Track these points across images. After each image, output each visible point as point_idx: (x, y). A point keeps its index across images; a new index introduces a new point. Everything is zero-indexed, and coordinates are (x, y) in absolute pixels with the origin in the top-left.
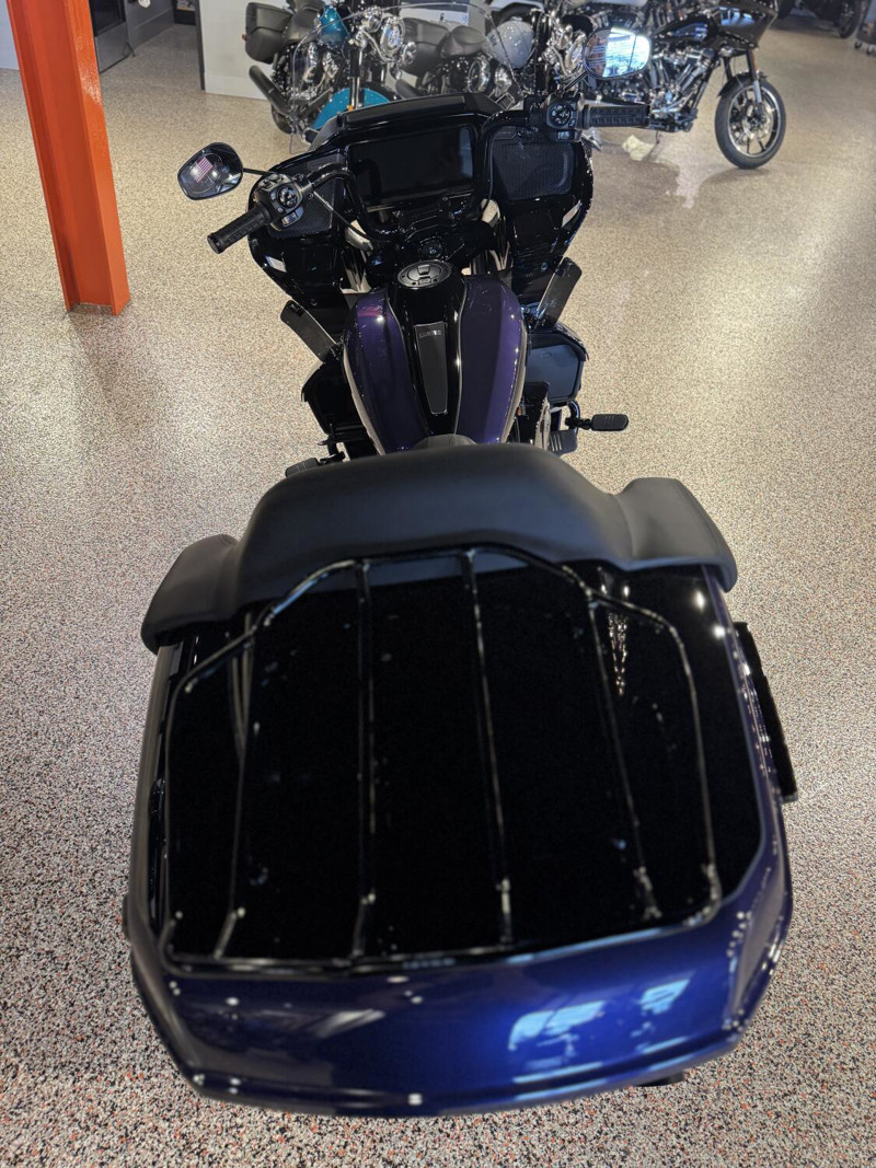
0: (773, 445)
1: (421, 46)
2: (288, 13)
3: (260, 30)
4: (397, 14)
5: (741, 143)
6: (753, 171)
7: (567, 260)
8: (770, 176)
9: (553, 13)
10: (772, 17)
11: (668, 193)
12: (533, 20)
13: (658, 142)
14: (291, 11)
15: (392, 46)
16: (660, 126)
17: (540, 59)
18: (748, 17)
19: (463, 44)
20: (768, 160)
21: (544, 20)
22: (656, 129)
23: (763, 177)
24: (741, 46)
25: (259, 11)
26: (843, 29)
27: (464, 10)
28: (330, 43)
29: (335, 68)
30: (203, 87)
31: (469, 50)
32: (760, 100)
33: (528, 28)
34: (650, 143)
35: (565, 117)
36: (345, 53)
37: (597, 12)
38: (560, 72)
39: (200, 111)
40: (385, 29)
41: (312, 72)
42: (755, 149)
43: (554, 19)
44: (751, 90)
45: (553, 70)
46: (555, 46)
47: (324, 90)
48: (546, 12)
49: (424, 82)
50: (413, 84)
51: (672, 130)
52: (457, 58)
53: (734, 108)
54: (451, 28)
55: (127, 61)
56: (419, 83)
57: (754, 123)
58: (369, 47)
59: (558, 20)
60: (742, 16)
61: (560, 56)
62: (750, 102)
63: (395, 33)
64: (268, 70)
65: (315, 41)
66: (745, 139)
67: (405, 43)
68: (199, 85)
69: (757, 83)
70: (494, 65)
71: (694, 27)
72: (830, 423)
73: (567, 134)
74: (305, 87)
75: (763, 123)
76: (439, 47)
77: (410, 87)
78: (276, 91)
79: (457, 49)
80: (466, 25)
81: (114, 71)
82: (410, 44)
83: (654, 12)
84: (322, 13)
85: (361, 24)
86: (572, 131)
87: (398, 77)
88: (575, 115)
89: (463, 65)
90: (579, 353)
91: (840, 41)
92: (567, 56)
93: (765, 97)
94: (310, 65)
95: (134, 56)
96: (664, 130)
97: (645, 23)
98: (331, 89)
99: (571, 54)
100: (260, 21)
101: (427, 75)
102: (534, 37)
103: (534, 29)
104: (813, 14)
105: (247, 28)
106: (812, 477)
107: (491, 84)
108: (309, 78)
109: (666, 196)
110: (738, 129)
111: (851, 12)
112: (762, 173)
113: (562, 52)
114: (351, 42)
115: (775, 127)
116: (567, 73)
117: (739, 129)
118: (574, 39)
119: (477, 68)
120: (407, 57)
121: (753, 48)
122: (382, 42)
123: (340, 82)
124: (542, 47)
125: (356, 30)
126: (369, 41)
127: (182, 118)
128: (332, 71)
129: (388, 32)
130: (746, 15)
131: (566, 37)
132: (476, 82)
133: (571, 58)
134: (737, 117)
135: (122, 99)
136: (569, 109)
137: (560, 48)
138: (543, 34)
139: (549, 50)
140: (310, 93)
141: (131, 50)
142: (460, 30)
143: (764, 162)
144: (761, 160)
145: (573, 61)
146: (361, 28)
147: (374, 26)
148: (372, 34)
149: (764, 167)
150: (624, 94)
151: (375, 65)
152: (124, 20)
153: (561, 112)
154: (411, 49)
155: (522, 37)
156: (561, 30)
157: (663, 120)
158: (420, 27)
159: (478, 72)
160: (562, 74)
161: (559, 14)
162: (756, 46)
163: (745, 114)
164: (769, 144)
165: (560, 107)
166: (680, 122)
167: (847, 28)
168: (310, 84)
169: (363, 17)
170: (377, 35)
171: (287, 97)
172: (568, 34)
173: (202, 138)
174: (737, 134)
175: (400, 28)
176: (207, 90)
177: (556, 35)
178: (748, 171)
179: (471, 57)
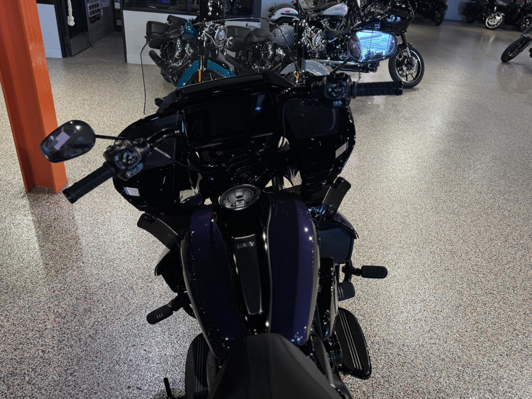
0: (463, 255)
1: (237, 38)
2: (168, 25)
3: (154, 34)
4: (223, 24)
5: (403, 76)
6: (410, 90)
7: (341, 179)
8: (420, 91)
9: (304, 21)
10: (412, 18)
11: (369, 103)
12: (294, 24)
13: (360, 78)
14: (169, 25)
15: (221, 39)
16: (361, 70)
17: (299, 43)
18: (399, 18)
19: (258, 36)
20: (417, 84)
21: (300, 24)
22: (358, 71)
23: (416, 92)
24: (398, 32)
25: (153, 25)
26: (437, 22)
27: (258, 21)
28: (188, 39)
29: (192, 51)
30: (126, 61)
31: (262, 39)
32: (410, 56)
33: (292, 28)
34: (356, 78)
35: (339, 92)
36: (196, 44)
37: (323, 19)
38: (310, 48)
39: (123, 73)
40: (217, 32)
41: (179, 53)
42: (410, 78)
43: (305, 24)
44: (405, 51)
45: (306, 47)
46: (307, 36)
47: (186, 62)
48: (301, 20)
49: (239, 55)
50: (234, 57)
51: (367, 72)
52: (256, 43)
53: (398, 60)
54: (252, 29)
55: (88, 50)
56: (237, 55)
57: (408, 66)
58: (209, 41)
59: (307, 24)
60: (396, 19)
61: (309, 40)
62: (405, 57)
63: (222, 33)
64: (158, 52)
65: (180, 38)
66: (404, 74)
67: (228, 37)
68: (124, 60)
69: (408, 48)
70: (275, 47)
71: (374, 24)
72: (492, 236)
73: (340, 102)
74: (176, 60)
75: (413, 67)
76: (246, 39)
77: (232, 58)
78: (163, 62)
79: (256, 39)
80: (260, 28)
81: (80, 54)
82: (230, 38)
83: (351, 19)
84: (184, 25)
85: (204, 30)
86: (344, 100)
87: (225, 54)
88: (345, 90)
89: (258, 47)
90: (351, 234)
91: (436, 27)
92: (313, 41)
93: (412, 54)
94: (178, 50)
95: (92, 47)
96: (363, 72)
97: (347, 23)
98: (190, 61)
99: (315, 40)
100: (153, 30)
101: (241, 51)
102: (295, 32)
103: (295, 28)
104: (421, 16)
105: (147, 33)
106: (493, 277)
107: (275, 55)
108: (177, 56)
109: (369, 105)
110: (400, 70)
111: (439, 15)
112: (415, 90)
113: (311, 39)
114: (199, 38)
115: (419, 67)
116: (314, 48)
117: (402, 70)
118: (316, 33)
119: (267, 47)
120: (229, 44)
121: (404, 32)
122: (215, 37)
123: (194, 57)
124: (300, 37)
125: (202, 33)
126: (208, 38)
127: (113, 76)
128: (190, 52)
129: (218, 33)
130: (398, 18)
131: (312, 32)
132: (267, 54)
133: (315, 41)
134: (400, 64)
135: (82, 68)
136: (341, 86)
137: (309, 37)
138: (300, 31)
139: (304, 38)
140: (178, 63)
141: (91, 44)
142: (256, 30)
143: (416, 85)
144: (414, 84)
145: (316, 43)
146: (204, 31)
147: (211, 30)
148: (210, 34)
149: (415, 87)
150: (341, 56)
151: (212, 48)
152: (87, 31)
153: (335, 88)
154: (231, 40)
155: (289, 32)
156: (309, 29)
157: (362, 67)
158: (236, 29)
159: (267, 49)
160: (311, 49)
161: (307, 21)
162: (406, 31)
163: (404, 63)
164: (416, 76)
165: (335, 85)
166: (371, 68)
167: (438, 21)
168: (179, 59)
169: (205, 26)
170: (213, 34)
171: (167, 65)
172: (313, 30)
173: (122, 86)
174: (400, 72)
175: (225, 31)
176: (128, 62)
177: (307, 31)
178: (409, 90)
179: (263, 43)
